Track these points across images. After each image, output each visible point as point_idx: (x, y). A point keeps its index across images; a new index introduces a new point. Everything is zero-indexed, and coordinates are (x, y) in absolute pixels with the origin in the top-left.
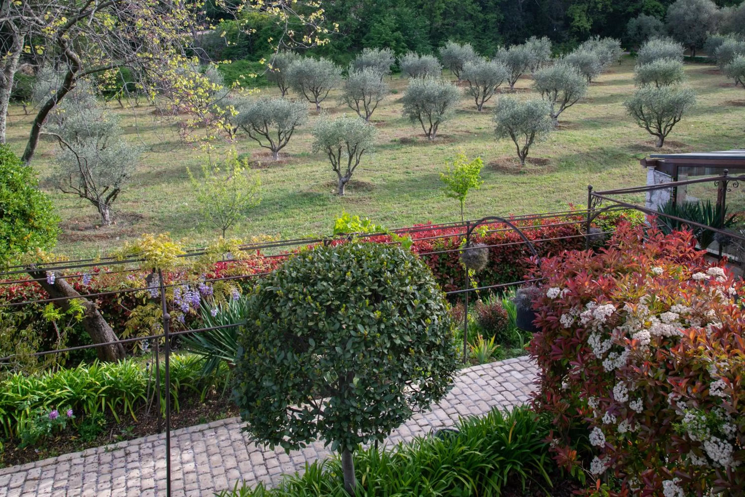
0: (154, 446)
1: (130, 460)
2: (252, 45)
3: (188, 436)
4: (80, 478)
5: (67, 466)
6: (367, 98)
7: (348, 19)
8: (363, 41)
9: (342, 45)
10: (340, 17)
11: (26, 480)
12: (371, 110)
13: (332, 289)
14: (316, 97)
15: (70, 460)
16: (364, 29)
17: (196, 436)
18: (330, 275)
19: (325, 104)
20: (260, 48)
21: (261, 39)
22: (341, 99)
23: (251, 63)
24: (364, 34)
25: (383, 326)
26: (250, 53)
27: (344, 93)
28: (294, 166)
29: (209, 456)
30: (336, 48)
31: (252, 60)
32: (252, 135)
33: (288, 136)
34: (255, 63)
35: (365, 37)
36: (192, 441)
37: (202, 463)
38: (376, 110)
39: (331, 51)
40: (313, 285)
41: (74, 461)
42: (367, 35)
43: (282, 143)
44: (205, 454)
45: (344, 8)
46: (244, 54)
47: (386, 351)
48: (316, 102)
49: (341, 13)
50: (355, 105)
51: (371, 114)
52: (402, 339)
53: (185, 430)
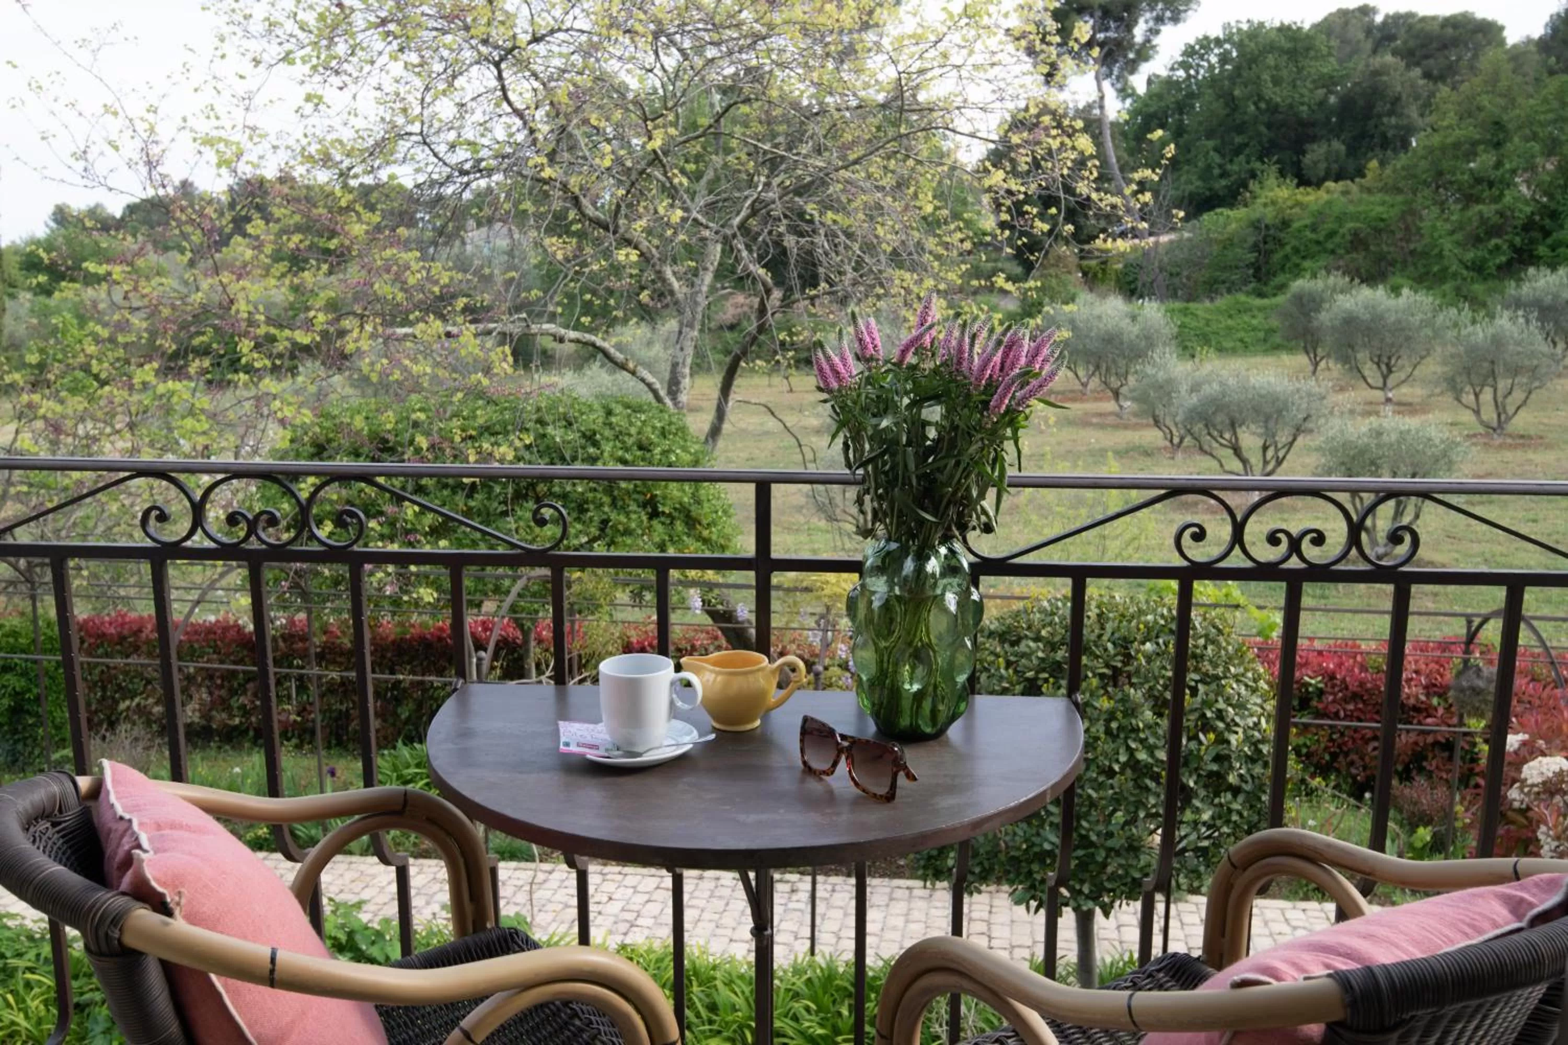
0: (833, 891)
1: (795, 897)
2: (1267, 263)
3: (888, 890)
4: (723, 903)
5: (712, 884)
6: (1503, 384)
7: (1508, 199)
8: (1542, 250)
9: (1484, 260)
10: (1486, 194)
11: (658, 888)
12: (1510, 412)
13: (1040, 654)
14: (1385, 378)
15: (718, 879)
16: (1547, 222)
17: (899, 893)
18: (1044, 633)
19: (1404, 392)
20: (1283, 268)
21: (1288, 249)
22: (1437, 384)
23: (1258, 302)
24: (1547, 234)
25: (1114, 725)
26: (1259, 280)
27: (1446, 369)
28: (1286, 516)
29: (907, 921)
30: (1467, 268)
31: (1261, 295)
32: (1206, 447)
33: (1281, 454)
34: (1265, 302)
35: (1549, 241)
36: (891, 899)
37: (894, 928)
38: (1522, 413)
39: (1455, 275)
40: (1014, 644)
41: (722, 882)
42: (1555, 235)
43: (1270, 467)
44: (902, 919)
45: (1499, 173)
46: (1246, 282)
47: (1116, 768)
48: (1384, 388)
49: (1491, 184)
50: (1472, 397)
51: (1509, 419)
52: (1152, 755)
53: (886, 881)
